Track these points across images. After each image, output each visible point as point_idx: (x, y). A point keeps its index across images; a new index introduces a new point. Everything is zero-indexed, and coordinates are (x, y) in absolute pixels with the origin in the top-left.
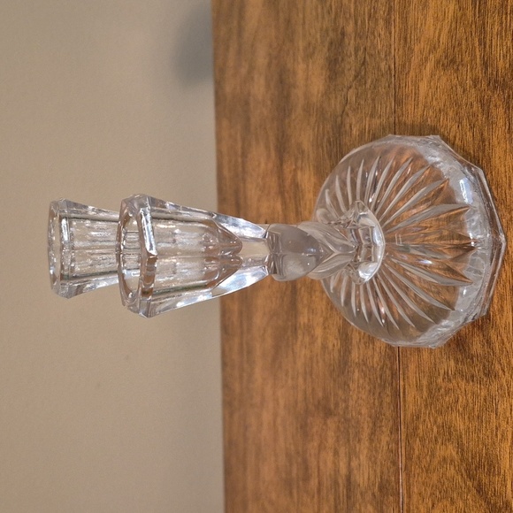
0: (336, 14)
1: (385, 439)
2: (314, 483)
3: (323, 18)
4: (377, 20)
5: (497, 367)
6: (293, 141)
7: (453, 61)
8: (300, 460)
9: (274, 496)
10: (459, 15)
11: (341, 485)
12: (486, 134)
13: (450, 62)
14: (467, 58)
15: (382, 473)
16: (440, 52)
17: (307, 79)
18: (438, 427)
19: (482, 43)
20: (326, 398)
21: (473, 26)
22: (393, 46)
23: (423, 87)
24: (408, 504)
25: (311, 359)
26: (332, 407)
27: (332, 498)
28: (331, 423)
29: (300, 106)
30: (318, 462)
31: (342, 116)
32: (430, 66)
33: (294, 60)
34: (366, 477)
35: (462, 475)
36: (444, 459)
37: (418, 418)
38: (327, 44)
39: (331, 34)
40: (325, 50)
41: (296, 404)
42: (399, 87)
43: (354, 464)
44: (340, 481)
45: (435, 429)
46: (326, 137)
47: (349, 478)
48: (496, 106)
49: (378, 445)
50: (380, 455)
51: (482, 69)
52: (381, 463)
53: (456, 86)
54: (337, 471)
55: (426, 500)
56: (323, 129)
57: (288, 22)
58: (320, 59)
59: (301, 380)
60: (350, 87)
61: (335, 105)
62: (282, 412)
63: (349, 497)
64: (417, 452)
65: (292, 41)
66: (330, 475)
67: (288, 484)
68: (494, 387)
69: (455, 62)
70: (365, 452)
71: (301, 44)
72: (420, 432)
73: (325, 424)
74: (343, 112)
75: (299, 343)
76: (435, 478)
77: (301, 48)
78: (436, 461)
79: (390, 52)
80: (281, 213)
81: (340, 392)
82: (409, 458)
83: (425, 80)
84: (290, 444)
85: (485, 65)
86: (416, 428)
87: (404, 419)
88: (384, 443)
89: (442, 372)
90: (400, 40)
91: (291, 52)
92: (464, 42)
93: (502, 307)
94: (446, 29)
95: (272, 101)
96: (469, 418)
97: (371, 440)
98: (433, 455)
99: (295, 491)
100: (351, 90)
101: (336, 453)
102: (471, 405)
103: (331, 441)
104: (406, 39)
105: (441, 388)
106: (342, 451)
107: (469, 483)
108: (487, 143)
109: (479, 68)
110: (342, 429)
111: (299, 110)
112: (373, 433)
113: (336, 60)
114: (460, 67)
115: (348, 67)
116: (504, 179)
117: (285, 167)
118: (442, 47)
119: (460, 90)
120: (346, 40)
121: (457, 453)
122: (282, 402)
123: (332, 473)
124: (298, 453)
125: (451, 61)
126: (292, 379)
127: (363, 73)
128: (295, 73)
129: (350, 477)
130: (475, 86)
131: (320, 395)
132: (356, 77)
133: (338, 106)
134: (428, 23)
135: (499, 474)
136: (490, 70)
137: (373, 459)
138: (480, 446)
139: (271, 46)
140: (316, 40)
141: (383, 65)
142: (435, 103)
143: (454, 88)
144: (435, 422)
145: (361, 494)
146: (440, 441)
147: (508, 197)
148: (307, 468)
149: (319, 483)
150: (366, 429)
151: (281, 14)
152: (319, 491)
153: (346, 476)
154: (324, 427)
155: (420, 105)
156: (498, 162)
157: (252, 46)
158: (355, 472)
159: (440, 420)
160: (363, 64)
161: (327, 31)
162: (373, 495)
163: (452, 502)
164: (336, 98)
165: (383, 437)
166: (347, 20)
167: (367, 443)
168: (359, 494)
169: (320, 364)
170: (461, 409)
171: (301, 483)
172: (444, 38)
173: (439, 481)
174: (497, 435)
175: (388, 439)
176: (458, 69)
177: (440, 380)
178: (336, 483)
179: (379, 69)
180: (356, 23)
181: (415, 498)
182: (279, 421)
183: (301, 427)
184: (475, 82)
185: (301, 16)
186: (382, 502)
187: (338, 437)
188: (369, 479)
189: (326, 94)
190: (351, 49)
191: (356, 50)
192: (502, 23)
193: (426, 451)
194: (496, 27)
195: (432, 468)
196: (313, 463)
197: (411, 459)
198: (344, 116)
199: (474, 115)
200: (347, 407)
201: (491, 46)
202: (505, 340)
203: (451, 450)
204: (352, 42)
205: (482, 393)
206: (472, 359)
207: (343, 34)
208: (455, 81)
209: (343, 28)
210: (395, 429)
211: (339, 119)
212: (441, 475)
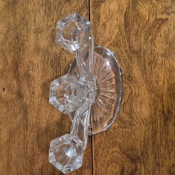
5: (135, 123)
6: (26, 60)
10: (120, 33)
12: (130, 64)
14: (123, 45)
19: (129, 41)
21: (125, 37)
32: (107, 45)
35: (121, 154)
36: (113, 152)
48: (134, 58)
51: (129, 48)
53: (118, 51)
56: (48, 57)
68: (134, 128)
69: (118, 45)
71: (33, 28)
76: (109, 158)
80: (16, 85)
85: (130, 47)
86: (100, 146)
92: (121, 40)
93: (136, 107)
96: (124, 138)
98: (108, 152)
102: (124, 134)
105: (112, 132)
107: (124, 156)
108: (131, 67)
109: (127, 48)
114: (120, 47)
116: (137, 76)
119: (120, 53)
121: (119, 149)
125: (116, 45)
130: (126, 52)
133: (58, 51)
135: (136, 150)
136: (132, 49)
138: (128, 145)
144: (109, 142)
147: (139, 80)
156: (135, 72)
159: (111, 141)
163: (116, 163)
164: (56, 48)
169: (44, 136)
170: (120, 137)
174: (135, 140)
176: (119, 47)
177: (111, 130)
182: (12, 163)
183: (30, 161)
184: (126, 51)
192: (136, 38)
193: (105, 151)
194: (134, 39)
195: (107, 156)
198: (62, 54)
199: (126, 59)
201: (132, 43)
202: (138, 116)
203: (116, 148)
205: (129, 131)
206: (125, 122)
212: (112, 157)
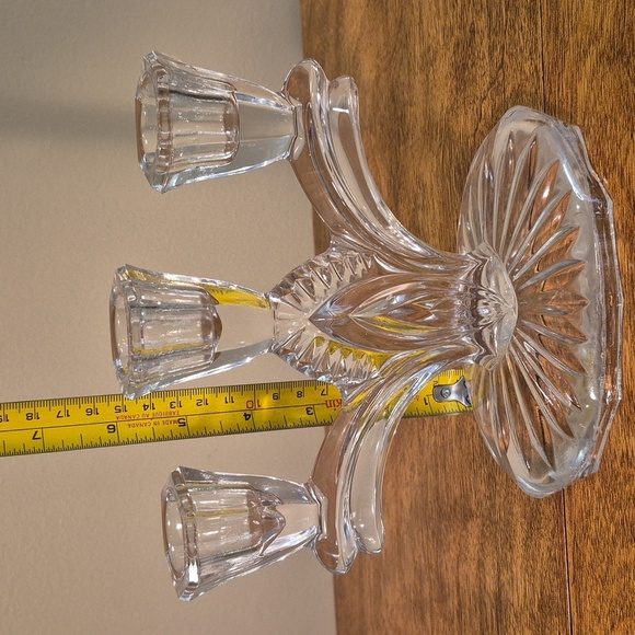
0: (463, 6)
1: (544, 543)
2: (452, 603)
3: (446, 13)
4: (517, 9)
6: (411, 173)
7: (622, 52)
8: (433, 576)
9: (400, 623)
11: (489, 606)
13: (617, 54)
15: (543, 587)
16: (603, 41)
17: (427, 93)
18: (616, 525)
20: (465, 497)
22: (540, 42)
23: (582, 88)
24: (579, 626)
25: (443, 447)
26: (474, 507)
27: (476, 622)
28: (474, 527)
29: (418, 128)
30: (458, 577)
31: (474, 135)
32: (589, 62)
33: (409, 70)
34: (521, 594)
36: (626, 566)
37: (588, 515)
38: (451, 45)
39: (456, 32)
40: (450, 53)
41: (426, 505)
42: (550, 93)
43: (505, 577)
44: (487, 601)
45: (612, 528)
46: (454, 164)
47: (498, 597)
49: (536, 553)
50: (539, 565)
52: (541, 576)
53: (627, 84)
54: (482, 587)
55: (603, 620)
56: (451, 153)
57: (400, 23)
58: (443, 67)
59: (431, 475)
60: (485, 98)
61: (465, 123)
62: (407, 516)
63: (499, 620)
64: (588, 558)
65: (406, 47)
66: (474, 593)
67: (419, 607)
69: (625, 53)
70: (519, 561)
71: (418, 50)
72: (592, 532)
73: (465, 528)
74: (476, 130)
75: (427, 428)
76: (614, 590)
77: (418, 55)
78: (614, 569)
79: (536, 49)
81: (483, 488)
82: (578, 566)
83: (585, 81)
84: (420, 556)
86: (587, 528)
87: (571, 517)
88: (543, 550)
89: (619, 454)
90: (549, 32)
91: (405, 62)
94: (610, 13)
95: (382, 125)
97: (527, 547)
98: (610, 561)
99: (428, 616)
100: (486, 102)
101: (481, 564)
103: (473, 550)
104: (557, 29)
105: (618, 474)
106: (489, 562)
110: (488, 534)
111: (418, 133)
112: (528, 538)
113: (465, 66)
114: (632, 59)
115: (480, 72)
117: (401, 207)
118: (606, 35)
120: (478, 39)
122: (406, 504)
123: (476, 590)
124: (431, 567)
125: (619, 52)
126: (419, 474)
127: (501, 79)
128: (410, 86)
129: (500, 594)
131: (457, 492)
132: (491, 84)
133: (469, 124)
134: (586, 6)
137: (530, 570)
139: (378, 55)
140: (438, 43)
141: (527, 67)
142: (598, 108)
143: (624, 87)
144: (612, 518)
145: (516, 616)
146: (619, 543)
148: (442, 586)
149: (459, 604)
150: (519, 532)
151: (390, 14)
152: (459, 615)
153: (495, 594)
154: (464, 533)
155: (579, 114)
157: (354, 57)
158: (507, 587)
159: (618, 516)
160: (501, 67)
161: (452, 29)
162: (532, 616)
164: (466, 113)
165: (542, 542)
166: (477, 13)
167: (521, 551)
168: (512, 617)
169: (455, 454)
171: (435, 605)
172: (608, 23)
173: (620, 594)
175: (549, 543)
176: (628, 61)
177: (617, 464)
178: (482, 603)
179: (522, 71)
180: (490, 16)
181: (588, 617)
182: (404, 527)
183: (433, 534)
185: (417, 13)
186: (544, 625)
187: (482, 545)
188: (525, 596)
189: (452, 109)
190: (485, 49)
191: (491, 50)
193: (601, 555)
195: (609, 578)
196: (450, 578)
197: (581, 568)
198: (478, 135)
200: (493, 506)
204: (486, 40)
207: (473, 32)
208: (625, 78)
209: (473, 23)
210: (559, 529)
211: (471, 140)
212: (622, 587)
